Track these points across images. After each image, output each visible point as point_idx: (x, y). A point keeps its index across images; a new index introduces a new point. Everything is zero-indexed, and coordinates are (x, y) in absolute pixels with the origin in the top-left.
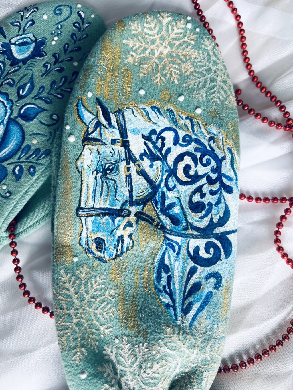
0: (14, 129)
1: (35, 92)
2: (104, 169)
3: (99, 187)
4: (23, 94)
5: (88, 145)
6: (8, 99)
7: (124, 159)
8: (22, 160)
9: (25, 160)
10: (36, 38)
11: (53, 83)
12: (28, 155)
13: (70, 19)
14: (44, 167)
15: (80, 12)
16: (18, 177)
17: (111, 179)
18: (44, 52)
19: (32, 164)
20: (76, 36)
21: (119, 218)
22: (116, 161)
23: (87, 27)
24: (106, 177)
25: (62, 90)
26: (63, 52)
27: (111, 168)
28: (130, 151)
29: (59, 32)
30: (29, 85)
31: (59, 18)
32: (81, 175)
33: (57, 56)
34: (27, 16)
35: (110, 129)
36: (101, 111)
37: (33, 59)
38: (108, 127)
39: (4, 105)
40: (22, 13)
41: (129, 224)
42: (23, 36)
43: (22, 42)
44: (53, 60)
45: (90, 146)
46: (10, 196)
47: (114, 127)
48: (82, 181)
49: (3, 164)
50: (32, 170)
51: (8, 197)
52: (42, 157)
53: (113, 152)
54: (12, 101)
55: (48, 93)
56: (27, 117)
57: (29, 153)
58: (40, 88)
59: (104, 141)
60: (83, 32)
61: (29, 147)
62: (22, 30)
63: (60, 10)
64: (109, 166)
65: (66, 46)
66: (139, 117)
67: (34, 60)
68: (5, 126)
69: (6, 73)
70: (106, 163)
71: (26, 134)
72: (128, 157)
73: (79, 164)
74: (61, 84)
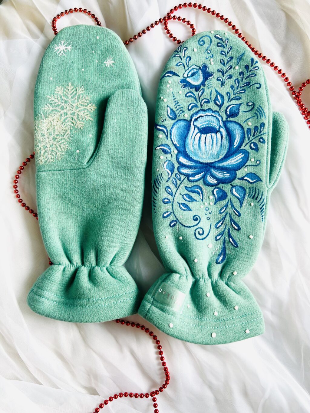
0: (231, 126)
1: (226, 98)
4: (220, 102)
6: (213, 112)
8: (251, 139)
9: (253, 138)
10: (199, 67)
11: (232, 87)
12: (252, 134)
13: (213, 43)
14: (267, 134)
15: (216, 36)
16: (257, 149)
18: (211, 72)
19: (259, 137)
20: (224, 52)
23: (227, 42)
25: (241, 87)
26: (223, 66)
29: (211, 55)
30: (218, 96)
31: (206, 46)
33: (221, 70)
34: (183, 56)
37: (207, 79)
39: (214, 116)
40: (178, 55)
42: (190, 69)
43: (192, 74)
44: (220, 74)
46: (260, 162)
49: (241, 148)
50: (261, 140)
51: (259, 164)
52: (262, 130)
54: (216, 111)
55: (234, 94)
56: (234, 114)
57: (252, 132)
58: (227, 94)
60: (227, 47)
61: (249, 129)
62: (186, 66)
63: (203, 41)
65: (222, 61)
67: (208, 81)
68: (224, 127)
69: (197, 98)
71: (241, 124)
74: (237, 85)
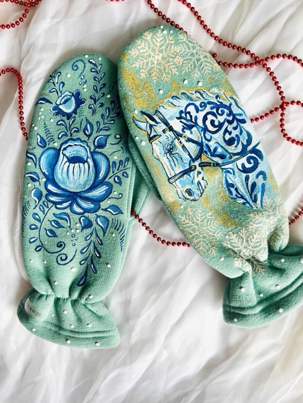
0: (98, 157)
1: (95, 128)
2: (168, 150)
3: (172, 162)
4: (89, 133)
5: (153, 142)
6: (81, 141)
7: (175, 138)
8: (115, 172)
9: (117, 171)
10: (72, 93)
11: (103, 116)
12: (117, 167)
13: (86, 68)
14: (131, 169)
15: (90, 60)
16: (120, 183)
17: (175, 154)
18: (83, 99)
19: (123, 171)
20: (97, 78)
21: (192, 172)
22: (172, 142)
23: (101, 68)
24: (172, 154)
25: (111, 117)
26: (96, 93)
27: (171, 147)
28: (176, 132)
29: (85, 81)
30: (88, 125)
31: (79, 72)
32: (160, 161)
33: (93, 97)
34: (57, 82)
35: (158, 125)
36: (147, 118)
37: (79, 107)
38: (156, 125)
39: (82, 146)
40: (52, 81)
41: (199, 173)
42: (63, 96)
43: (65, 101)
44: (93, 101)
45: (154, 142)
46: (122, 196)
47: (160, 123)
48: (162, 163)
49: (106, 180)
50: (125, 174)
51: (121, 197)
52: (126, 164)
53: (167, 138)
54: (84, 141)
55: (104, 124)
56: (101, 146)
57: (117, 166)
58: (97, 124)
59: (159, 134)
60: (101, 72)
61: (114, 163)
62: (59, 92)
63: (76, 66)
64: (170, 147)
65: (95, 88)
66: (169, 108)
67: (80, 108)
68: (91, 158)
69: (68, 126)
70: (168, 146)
71: (107, 156)
72: (176, 135)
73: (155, 155)
74: (108, 114)
